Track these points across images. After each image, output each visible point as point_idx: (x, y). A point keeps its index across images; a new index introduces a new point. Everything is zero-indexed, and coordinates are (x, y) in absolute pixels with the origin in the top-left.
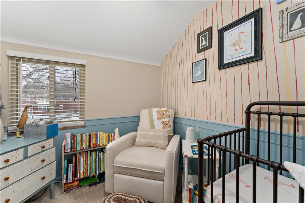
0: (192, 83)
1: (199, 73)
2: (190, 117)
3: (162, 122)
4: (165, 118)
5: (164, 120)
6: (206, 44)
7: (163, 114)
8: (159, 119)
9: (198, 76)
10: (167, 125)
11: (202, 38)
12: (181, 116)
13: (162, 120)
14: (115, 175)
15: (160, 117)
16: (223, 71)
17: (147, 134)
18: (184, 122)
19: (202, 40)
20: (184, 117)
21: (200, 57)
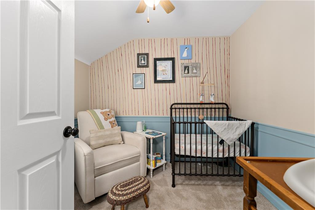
0: (133, 88)
1: (139, 82)
2: (131, 115)
3: (109, 122)
4: (111, 119)
5: (111, 120)
6: (145, 64)
7: (109, 115)
8: (106, 119)
9: (138, 84)
10: (114, 124)
11: (141, 58)
12: (122, 115)
13: (109, 120)
14: (96, 178)
15: (106, 117)
16: (156, 84)
17: (104, 134)
18: (124, 120)
19: (141, 60)
20: (125, 115)
21: (139, 70)
